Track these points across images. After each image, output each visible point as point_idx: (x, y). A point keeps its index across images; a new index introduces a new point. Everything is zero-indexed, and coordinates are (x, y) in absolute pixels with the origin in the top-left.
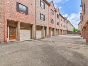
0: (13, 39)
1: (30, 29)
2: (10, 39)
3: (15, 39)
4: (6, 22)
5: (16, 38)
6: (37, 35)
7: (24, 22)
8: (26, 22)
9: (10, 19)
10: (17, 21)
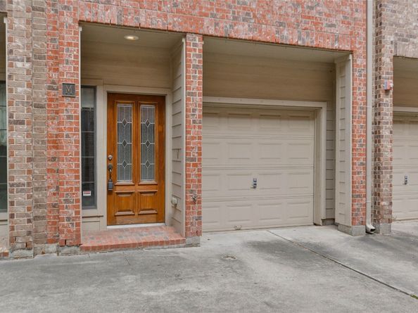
0: (142, 217)
1: (310, 115)
2: (112, 220)
3: (160, 218)
4: (76, 51)
5: (169, 209)
6: (395, 184)
7: (243, 31)
8: (268, 32)
9: (108, 15)
10: (174, 23)
